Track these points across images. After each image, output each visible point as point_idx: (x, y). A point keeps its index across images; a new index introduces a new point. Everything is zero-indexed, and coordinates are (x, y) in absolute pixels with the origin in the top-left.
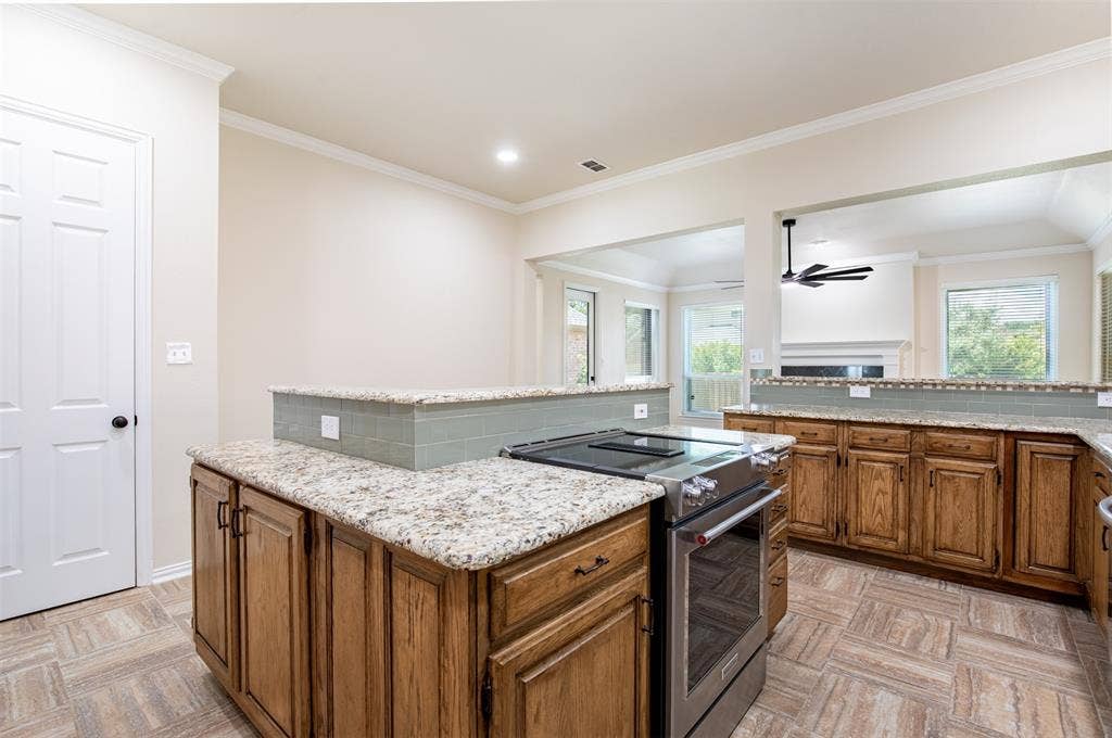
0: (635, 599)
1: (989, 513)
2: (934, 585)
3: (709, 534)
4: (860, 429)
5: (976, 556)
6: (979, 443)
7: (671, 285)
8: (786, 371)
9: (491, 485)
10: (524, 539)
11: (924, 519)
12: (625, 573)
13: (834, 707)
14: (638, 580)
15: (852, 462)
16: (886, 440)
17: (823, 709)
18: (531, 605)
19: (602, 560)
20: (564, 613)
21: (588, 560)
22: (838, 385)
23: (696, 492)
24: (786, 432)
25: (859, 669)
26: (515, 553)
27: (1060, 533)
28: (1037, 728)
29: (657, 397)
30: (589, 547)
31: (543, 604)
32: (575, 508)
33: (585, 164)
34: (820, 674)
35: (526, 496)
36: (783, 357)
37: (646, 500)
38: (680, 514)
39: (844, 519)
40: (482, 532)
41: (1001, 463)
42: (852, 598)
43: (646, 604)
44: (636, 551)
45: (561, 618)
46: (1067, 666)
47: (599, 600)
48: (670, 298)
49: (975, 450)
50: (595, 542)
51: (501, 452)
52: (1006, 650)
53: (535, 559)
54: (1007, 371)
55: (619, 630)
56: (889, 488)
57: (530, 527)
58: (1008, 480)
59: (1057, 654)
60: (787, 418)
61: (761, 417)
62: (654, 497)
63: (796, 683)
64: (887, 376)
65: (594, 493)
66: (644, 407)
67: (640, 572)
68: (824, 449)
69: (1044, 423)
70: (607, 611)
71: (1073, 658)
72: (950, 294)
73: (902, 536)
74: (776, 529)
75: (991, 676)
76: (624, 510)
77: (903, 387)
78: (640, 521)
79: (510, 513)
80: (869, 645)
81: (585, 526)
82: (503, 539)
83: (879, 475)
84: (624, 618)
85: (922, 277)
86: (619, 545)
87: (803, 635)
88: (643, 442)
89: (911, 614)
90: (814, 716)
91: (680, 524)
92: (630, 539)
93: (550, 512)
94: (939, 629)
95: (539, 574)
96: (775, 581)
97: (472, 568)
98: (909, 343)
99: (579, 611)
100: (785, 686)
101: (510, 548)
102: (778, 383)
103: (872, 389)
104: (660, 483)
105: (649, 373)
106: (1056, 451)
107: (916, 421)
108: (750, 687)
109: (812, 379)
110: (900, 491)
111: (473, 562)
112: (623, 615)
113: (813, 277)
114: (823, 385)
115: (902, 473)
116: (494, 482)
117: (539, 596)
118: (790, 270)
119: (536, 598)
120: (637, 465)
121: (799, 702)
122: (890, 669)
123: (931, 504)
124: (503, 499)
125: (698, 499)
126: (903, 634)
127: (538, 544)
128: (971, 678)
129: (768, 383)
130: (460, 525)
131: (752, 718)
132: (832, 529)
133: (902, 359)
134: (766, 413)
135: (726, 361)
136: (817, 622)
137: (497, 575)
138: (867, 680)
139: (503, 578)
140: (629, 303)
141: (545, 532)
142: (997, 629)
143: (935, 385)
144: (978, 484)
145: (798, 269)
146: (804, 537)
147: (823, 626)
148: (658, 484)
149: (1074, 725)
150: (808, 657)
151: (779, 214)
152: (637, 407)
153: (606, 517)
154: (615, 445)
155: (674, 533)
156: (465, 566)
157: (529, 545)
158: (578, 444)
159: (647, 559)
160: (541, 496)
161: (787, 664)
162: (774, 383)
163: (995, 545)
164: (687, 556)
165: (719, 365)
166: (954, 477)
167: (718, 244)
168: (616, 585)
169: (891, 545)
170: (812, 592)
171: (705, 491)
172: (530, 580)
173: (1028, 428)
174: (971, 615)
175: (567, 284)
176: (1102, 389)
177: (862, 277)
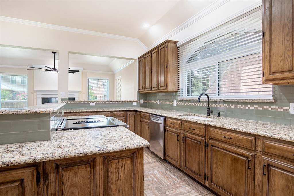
6: (122, 113)
22: (87, 103)
41: (125, 117)
49: (121, 115)
58: (126, 120)
64: (76, 100)
72: (89, 80)
77: (102, 102)
102: (70, 103)
103: (95, 103)
106: (133, 113)
114: (83, 103)
133: (79, 96)
162: (69, 103)
173: (129, 110)
176: (133, 102)
177: (74, 73)
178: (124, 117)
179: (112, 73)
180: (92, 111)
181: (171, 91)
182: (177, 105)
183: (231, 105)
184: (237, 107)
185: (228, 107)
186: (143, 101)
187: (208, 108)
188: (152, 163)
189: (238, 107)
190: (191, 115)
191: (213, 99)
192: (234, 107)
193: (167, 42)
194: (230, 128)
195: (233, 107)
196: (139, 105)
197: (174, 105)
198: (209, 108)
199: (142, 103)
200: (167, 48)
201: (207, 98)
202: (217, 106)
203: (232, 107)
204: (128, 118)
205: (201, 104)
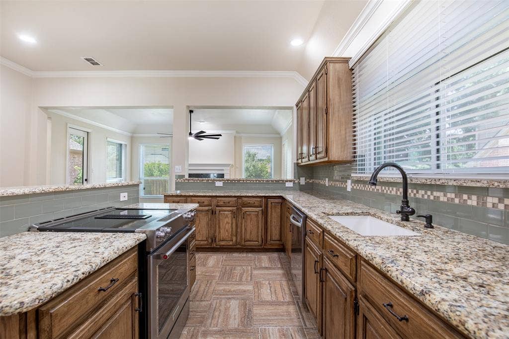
0: (132, 296)
1: (260, 226)
2: (245, 255)
3: (168, 254)
4: (220, 199)
5: (256, 241)
6: (258, 201)
7: (134, 132)
8: (190, 175)
9: (26, 251)
10: (66, 280)
11: (241, 231)
12: (126, 284)
13: (217, 314)
14: (133, 286)
15: (217, 212)
16: (229, 203)
17: (213, 316)
18: (70, 320)
19: (114, 280)
20: (91, 317)
21: (106, 282)
22: (210, 181)
23: (163, 234)
24: (192, 202)
25: (224, 295)
26: (59, 291)
27: (278, 228)
28: (276, 294)
29: (132, 189)
30: (107, 275)
31: (78, 316)
32: (97, 255)
33: (86, 59)
34: (210, 302)
35: (58, 253)
36: (189, 170)
37: (138, 242)
38: (155, 247)
39: (214, 236)
40: (29, 284)
41: (263, 207)
42: (219, 268)
43: (137, 296)
44: (132, 270)
45: (90, 321)
46: (280, 272)
47: (112, 303)
48: (133, 139)
49: (257, 204)
50: (110, 271)
51: (30, 228)
52: (266, 272)
53: (72, 290)
54: (259, 176)
55: (124, 315)
56: (230, 221)
57: (68, 272)
58: (265, 213)
59: (279, 268)
60: (192, 196)
61: (181, 196)
62: (141, 240)
63: (202, 309)
64: (226, 177)
65: (106, 244)
66: (126, 194)
67: (134, 281)
68: (207, 208)
69: (273, 193)
70: (117, 307)
71: (282, 268)
73: (234, 239)
74: (192, 244)
75: (264, 282)
76: (127, 250)
77: (234, 181)
78: (134, 254)
79: (50, 266)
80: (227, 284)
81: (105, 263)
82: (50, 284)
83: (227, 216)
84: (126, 308)
85: (237, 141)
86: (123, 270)
87: (202, 289)
88: (125, 213)
89: (239, 268)
90: (210, 321)
91: (154, 252)
92: (129, 265)
93: (79, 260)
94: (248, 270)
95: (75, 299)
96: (192, 268)
97: (25, 310)
98: (232, 165)
99: (101, 313)
100: (197, 313)
101: (55, 288)
103: (223, 183)
104: (144, 232)
105: (121, 177)
106: (277, 202)
107: (239, 194)
108: (183, 319)
109: (201, 179)
110: (234, 222)
111: (25, 306)
112: (126, 306)
113: (200, 136)
114: (205, 181)
115: (235, 215)
116: (29, 248)
117: (75, 313)
118: (191, 132)
119: (74, 314)
120: (122, 225)
121: (203, 317)
122: (234, 291)
123: (243, 225)
124: (40, 258)
125: (164, 237)
126: (237, 276)
127: (75, 281)
128: (258, 285)
129: (183, 181)
130: (6, 283)
131: (185, 332)
132: (210, 241)
133: (230, 171)
134: (183, 194)
135: (159, 171)
136: (207, 281)
137: (44, 309)
138: (227, 298)
139: (48, 310)
140: (108, 139)
141: (80, 272)
142: (263, 265)
143: (243, 181)
144: (257, 216)
145: (194, 132)
146: (199, 247)
147: (210, 281)
148: (143, 233)
149: (284, 290)
150: (205, 297)
151: (188, 107)
152: (122, 195)
153: (116, 256)
154: (110, 216)
155: (151, 257)
156: (18, 311)
157: (69, 283)
158: (85, 218)
159: (137, 274)
160: (70, 251)
161: (197, 303)
162: (186, 181)
163: (262, 236)
164: (157, 266)
165: (156, 173)
166: (250, 214)
167: (158, 116)
168: (121, 292)
169: (231, 243)
170: (204, 269)
171: (166, 233)
172: (69, 305)
173: (271, 195)
174: (256, 263)
175: (69, 125)
176: (287, 181)
177: (218, 138)
178: (261, 207)
179: (277, 136)
180: (208, 195)
181: (336, 160)
182: (352, 189)
183: (465, 197)
184: (485, 203)
185: (457, 201)
186: (305, 180)
187: (403, 201)
188: (283, 303)
189: (489, 205)
190: (368, 215)
191: (417, 179)
192: (475, 203)
193: (326, 62)
194: (401, 281)
195: (473, 201)
196: (297, 187)
197: (348, 190)
198: (406, 202)
199: (304, 184)
200: (326, 74)
201: (401, 176)
202: (429, 196)
203: (469, 202)
204: (269, 209)
205: (395, 189)
